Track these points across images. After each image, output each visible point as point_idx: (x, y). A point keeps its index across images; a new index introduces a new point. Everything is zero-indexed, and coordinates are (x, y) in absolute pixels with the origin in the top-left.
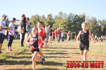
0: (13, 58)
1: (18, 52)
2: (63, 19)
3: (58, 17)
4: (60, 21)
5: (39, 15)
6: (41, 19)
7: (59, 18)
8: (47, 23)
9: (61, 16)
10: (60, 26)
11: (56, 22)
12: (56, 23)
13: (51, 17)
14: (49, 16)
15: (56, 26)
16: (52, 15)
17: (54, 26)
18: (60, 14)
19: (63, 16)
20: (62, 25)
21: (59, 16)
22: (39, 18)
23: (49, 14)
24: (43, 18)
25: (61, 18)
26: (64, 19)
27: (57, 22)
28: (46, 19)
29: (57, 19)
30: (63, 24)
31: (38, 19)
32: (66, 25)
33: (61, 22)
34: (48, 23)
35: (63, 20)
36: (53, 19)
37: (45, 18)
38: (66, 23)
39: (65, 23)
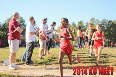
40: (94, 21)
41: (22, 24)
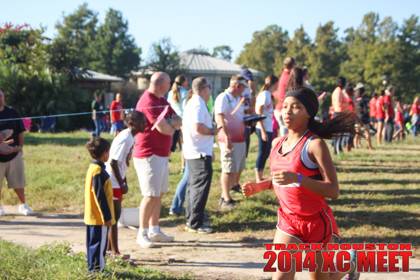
2: (382, 43)
3: (358, 34)
4: (366, 51)
5: (280, 29)
6: (293, 46)
7: (364, 40)
8: (316, 61)
9: (372, 30)
10: (369, 69)
11: (351, 56)
12: (350, 60)
13: (333, 35)
14: (326, 30)
15: (352, 70)
16: (335, 27)
17: (345, 69)
18: (368, 23)
19: (379, 30)
20: (376, 64)
21: (363, 31)
22: (284, 39)
23: (323, 24)
24: (299, 42)
26: (384, 40)
27: (356, 56)
28: (313, 45)
29: (357, 44)
30: (379, 62)
31: (277, 45)
32: (392, 66)
33: (373, 55)
34: (319, 59)
35: (379, 46)
36: (338, 44)
37: (307, 41)
38: (393, 57)
39: (387, 57)
40: (375, 25)
41: (117, 35)
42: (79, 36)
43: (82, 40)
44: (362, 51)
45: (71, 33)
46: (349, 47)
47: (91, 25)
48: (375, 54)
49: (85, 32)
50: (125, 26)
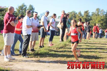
0: (55, 51)
1: (59, 46)
3: (95, 13)
4: (97, 18)
5: (75, 12)
7: (96, 15)
9: (98, 12)
10: (97, 22)
11: (93, 19)
12: (92, 20)
13: (88, 14)
14: (86, 12)
15: (93, 23)
16: (89, 12)
17: (91, 22)
18: (97, 11)
19: (100, 13)
20: (99, 21)
22: (76, 14)
23: (86, 11)
24: (79, 15)
25: (98, 15)
26: (101, 15)
27: (94, 19)
28: (83, 16)
29: (94, 16)
30: (100, 21)
31: (74, 16)
32: (103, 22)
34: (84, 19)
35: (100, 17)
36: (90, 16)
37: (81, 15)
38: (103, 20)
40: (99, 11)
42: (22, 11)
43: (23, 12)
44: (95, 18)
45: (20, 11)
46: (92, 17)
47: (25, 9)
48: (99, 19)
49: (24, 10)
50: (34, 9)
